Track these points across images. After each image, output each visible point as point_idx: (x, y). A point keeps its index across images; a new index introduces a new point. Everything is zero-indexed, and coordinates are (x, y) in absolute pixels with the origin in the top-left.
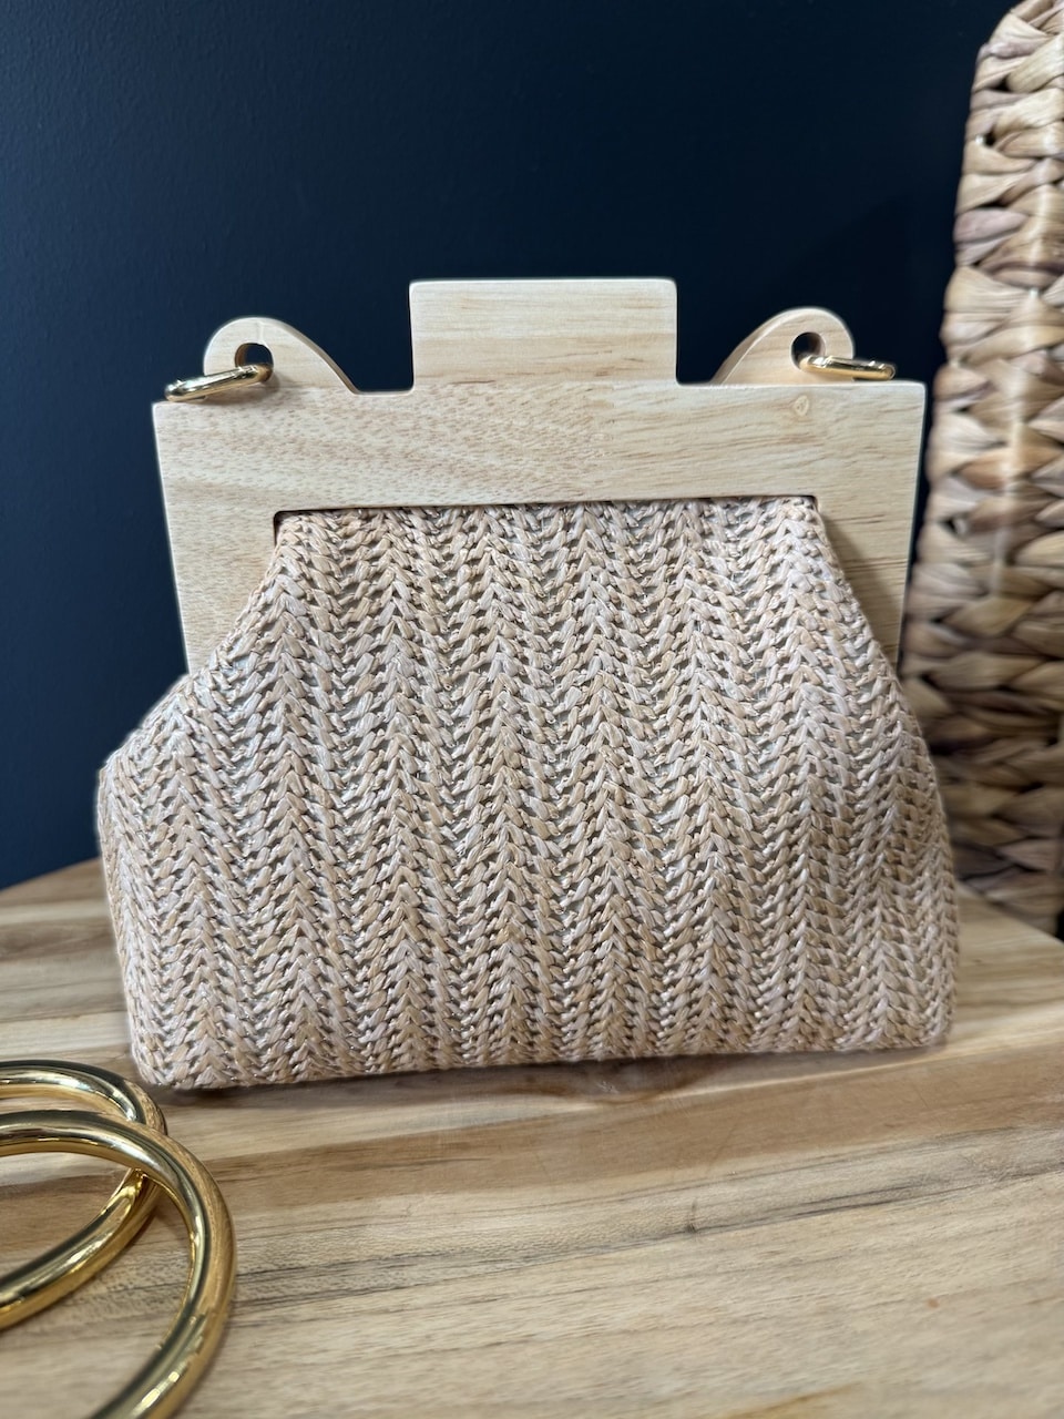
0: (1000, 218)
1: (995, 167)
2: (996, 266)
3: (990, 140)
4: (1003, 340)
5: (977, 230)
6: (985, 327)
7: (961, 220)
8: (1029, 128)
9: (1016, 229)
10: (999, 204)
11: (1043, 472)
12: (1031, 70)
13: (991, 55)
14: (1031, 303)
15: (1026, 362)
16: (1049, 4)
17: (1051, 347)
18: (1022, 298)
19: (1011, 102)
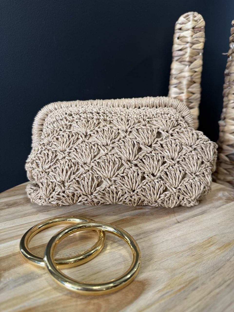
0: (181, 53)
1: (180, 44)
2: (181, 61)
3: (178, 38)
4: (183, 74)
5: (177, 55)
6: (179, 72)
7: (174, 53)
8: (186, 37)
9: (184, 55)
10: (180, 50)
12: (186, 27)
13: (178, 23)
14: (187, 68)
15: (187, 78)
16: (188, 16)
17: (191, 76)
18: (185, 67)
19: (182, 32)
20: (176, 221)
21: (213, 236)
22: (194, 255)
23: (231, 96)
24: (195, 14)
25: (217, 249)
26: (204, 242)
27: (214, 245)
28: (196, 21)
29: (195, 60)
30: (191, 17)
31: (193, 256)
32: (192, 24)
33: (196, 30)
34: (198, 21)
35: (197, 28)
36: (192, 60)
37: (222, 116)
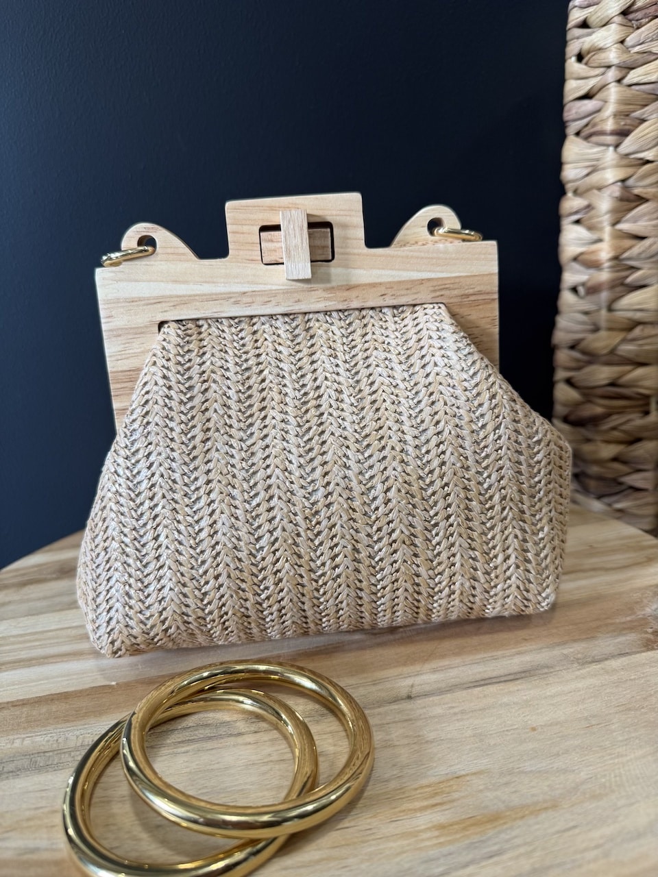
0: (589, 105)
1: (584, 75)
2: (589, 134)
3: (580, 58)
5: (576, 113)
6: (586, 172)
7: (566, 108)
8: (600, 49)
9: (599, 111)
10: (588, 96)
11: (625, 255)
12: (600, 13)
13: (576, 7)
14: (611, 156)
15: (610, 191)
17: (625, 180)
18: (605, 152)
19: (590, 34)
20: (404, 692)
29: (643, 121)
33: (639, 15)
35: (640, 9)
36: (626, 125)
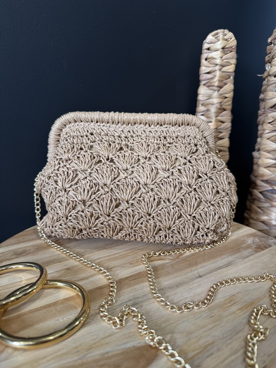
0: (209, 76)
1: (208, 66)
2: (209, 86)
3: (206, 59)
4: (211, 101)
5: (205, 78)
6: (207, 98)
7: (201, 76)
8: (215, 58)
9: (213, 78)
10: (208, 73)
11: (219, 128)
12: (215, 47)
13: (206, 43)
14: (216, 94)
15: (215, 106)
16: (217, 34)
17: (221, 103)
18: (214, 92)
19: (210, 53)
20: (197, 275)
21: (236, 294)
22: (212, 316)
23: (266, 125)
24: (225, 32)
25: (238, 309)
26: (226, 301)
27: (235, 305)
28: (226, 40)
29: (226, 84)
30: (221, 36)
31: (212, 318)
32: (221, 44)
33: (227, 50)
34: (229, 40)
35: (227, 48)
36: (221, 85)
37: (257, 147)
